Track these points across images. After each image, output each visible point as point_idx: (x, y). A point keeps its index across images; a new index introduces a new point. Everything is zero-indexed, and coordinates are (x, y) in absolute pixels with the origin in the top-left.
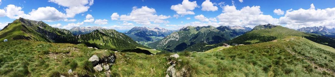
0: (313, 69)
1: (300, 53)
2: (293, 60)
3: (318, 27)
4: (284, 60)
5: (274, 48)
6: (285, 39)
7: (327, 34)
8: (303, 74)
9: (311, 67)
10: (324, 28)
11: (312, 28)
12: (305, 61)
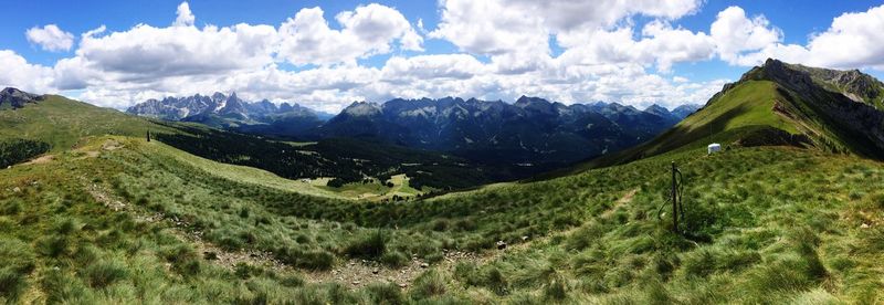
0: (201, 261)
1: (143, 202)
2: (120, 232)
3: (211, 95)
4: (86, 235)
5: (39, 189)
6: (81, 150)
7: (243, 122)
8: (163, 285)
9: (193, 255)
10: (233, 101)
11: (185, 102)
12: (165, 232)
